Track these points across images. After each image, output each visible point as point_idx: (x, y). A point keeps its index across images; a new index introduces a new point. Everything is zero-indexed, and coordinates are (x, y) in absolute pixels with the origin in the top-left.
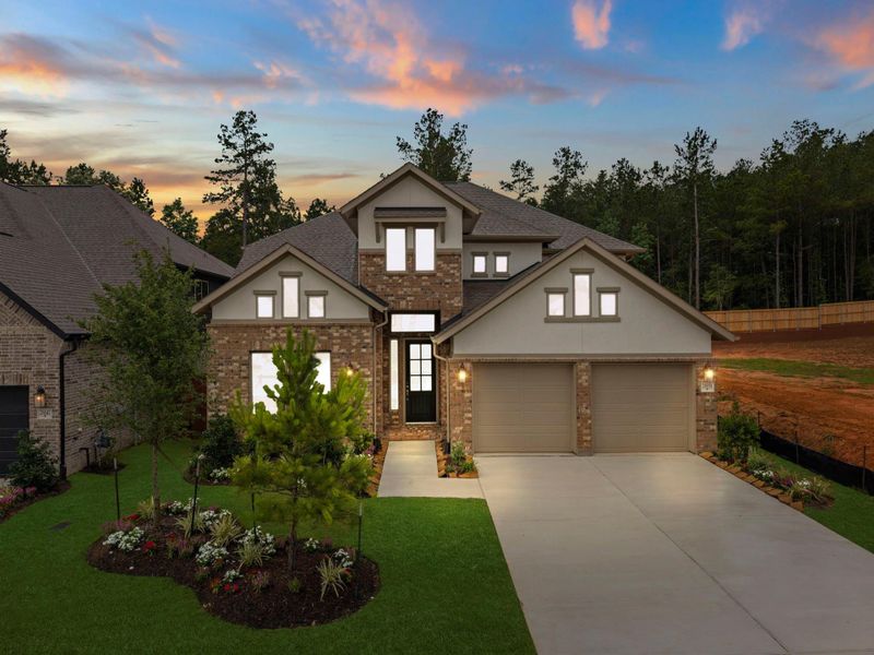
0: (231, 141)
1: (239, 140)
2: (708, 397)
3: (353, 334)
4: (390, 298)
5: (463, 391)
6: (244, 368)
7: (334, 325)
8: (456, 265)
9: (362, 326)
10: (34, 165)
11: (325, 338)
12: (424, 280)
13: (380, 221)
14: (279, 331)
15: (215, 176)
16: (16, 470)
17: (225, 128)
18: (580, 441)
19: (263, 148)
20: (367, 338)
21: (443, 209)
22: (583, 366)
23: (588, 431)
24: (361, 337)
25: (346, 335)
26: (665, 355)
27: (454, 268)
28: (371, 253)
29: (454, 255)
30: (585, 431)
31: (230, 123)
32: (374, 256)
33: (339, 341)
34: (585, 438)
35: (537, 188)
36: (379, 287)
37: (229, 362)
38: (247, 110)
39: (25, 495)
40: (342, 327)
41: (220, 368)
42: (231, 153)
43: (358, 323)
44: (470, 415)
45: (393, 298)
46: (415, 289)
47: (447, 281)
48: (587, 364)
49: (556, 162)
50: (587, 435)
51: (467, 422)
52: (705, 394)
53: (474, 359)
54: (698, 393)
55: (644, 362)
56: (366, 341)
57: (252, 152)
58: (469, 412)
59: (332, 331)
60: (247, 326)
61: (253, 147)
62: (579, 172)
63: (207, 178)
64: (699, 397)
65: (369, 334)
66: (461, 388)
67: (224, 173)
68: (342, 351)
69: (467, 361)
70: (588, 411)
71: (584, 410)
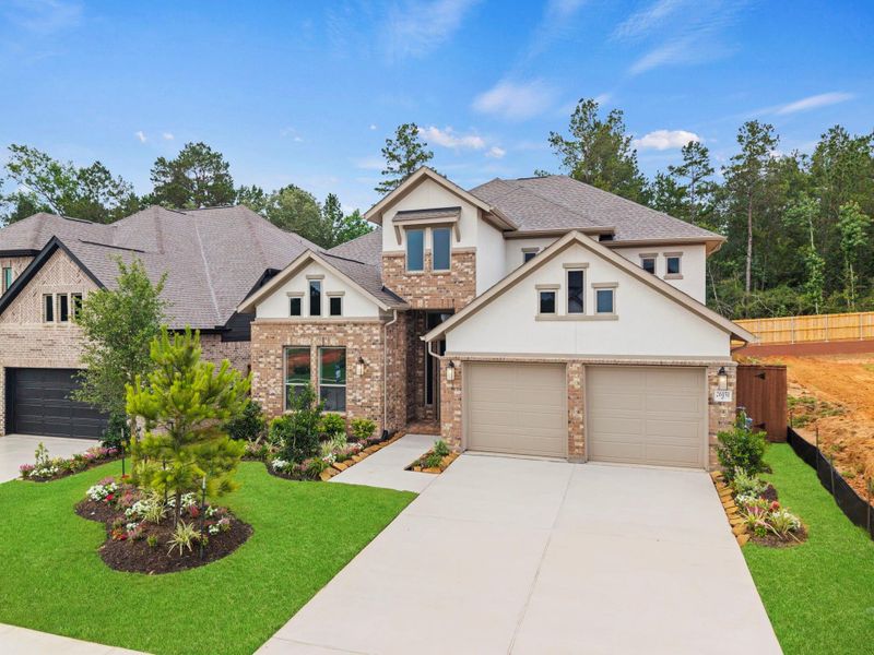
0: (395, 153)
1: (401, 152)
2: (723, 408)
3: (365, 332)
4: (409, 297)
5: (453, 389)
6: (278, 360)
7: (348, 323)
8: (470, 264)
9: (372, 324)
10: (254, 189)
11: (341, 335)
12: (441, 280)
13: (401, 224)
14: (305, 328)
15: (383, 187)
16: (106, 435)
17: (389, 142)
18: (571, 448)
19: (423, 157)
20: (376, 335)
21: (459, 208)
22: (575, 367)
23: (580, 437)
24: (370, 334)
25: (358, 332)
26: (669, 357)
27: (468, 267)
28: (392, 255)
29: (468, 254)
30: (576, 437)
31: (394, 137)
32: (395, 258)
33: (352, 338)
34: (576, 444)
35: (712, 170)
36: (399, 286)
37: (267, 355)
38: (409, 123)
39: (108, 454)
40: (356, 325)
41: (260, 360)
42: (396, 165)
43: (367, 321)
44: (459, 413)
45: (411, 297)
46: (431, 289)
47: (461, 279)
48: (578, 365)
49: (740, 139)
50: (578, 441)
51: (456, 419)
52: (720, 403)
53: (464, 357)
54: (711, 402)
55: (645, 366)
56: (376, 338)
57: (414, 162)
58: (459, 409)
59: (347, 328)
60: (280, 324)
61: (413, 157)
62: (768, 148)
63: (377, 189)
64: (712, 407)
65: (378, 332)
66: (451, 385)
67: (390, 184)
68: (356, 347)
69: (457, 359)
70: (580, 416)
71: (575, 415)
